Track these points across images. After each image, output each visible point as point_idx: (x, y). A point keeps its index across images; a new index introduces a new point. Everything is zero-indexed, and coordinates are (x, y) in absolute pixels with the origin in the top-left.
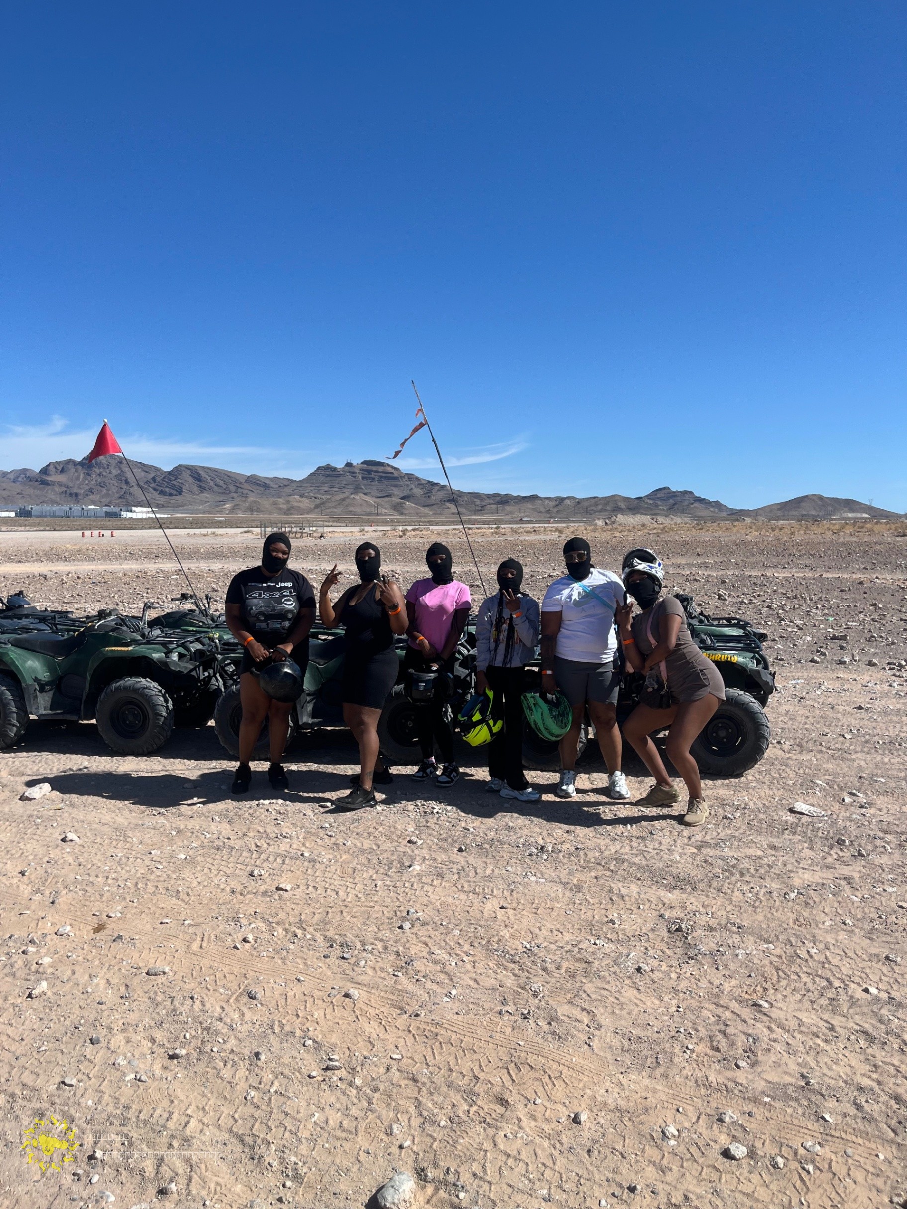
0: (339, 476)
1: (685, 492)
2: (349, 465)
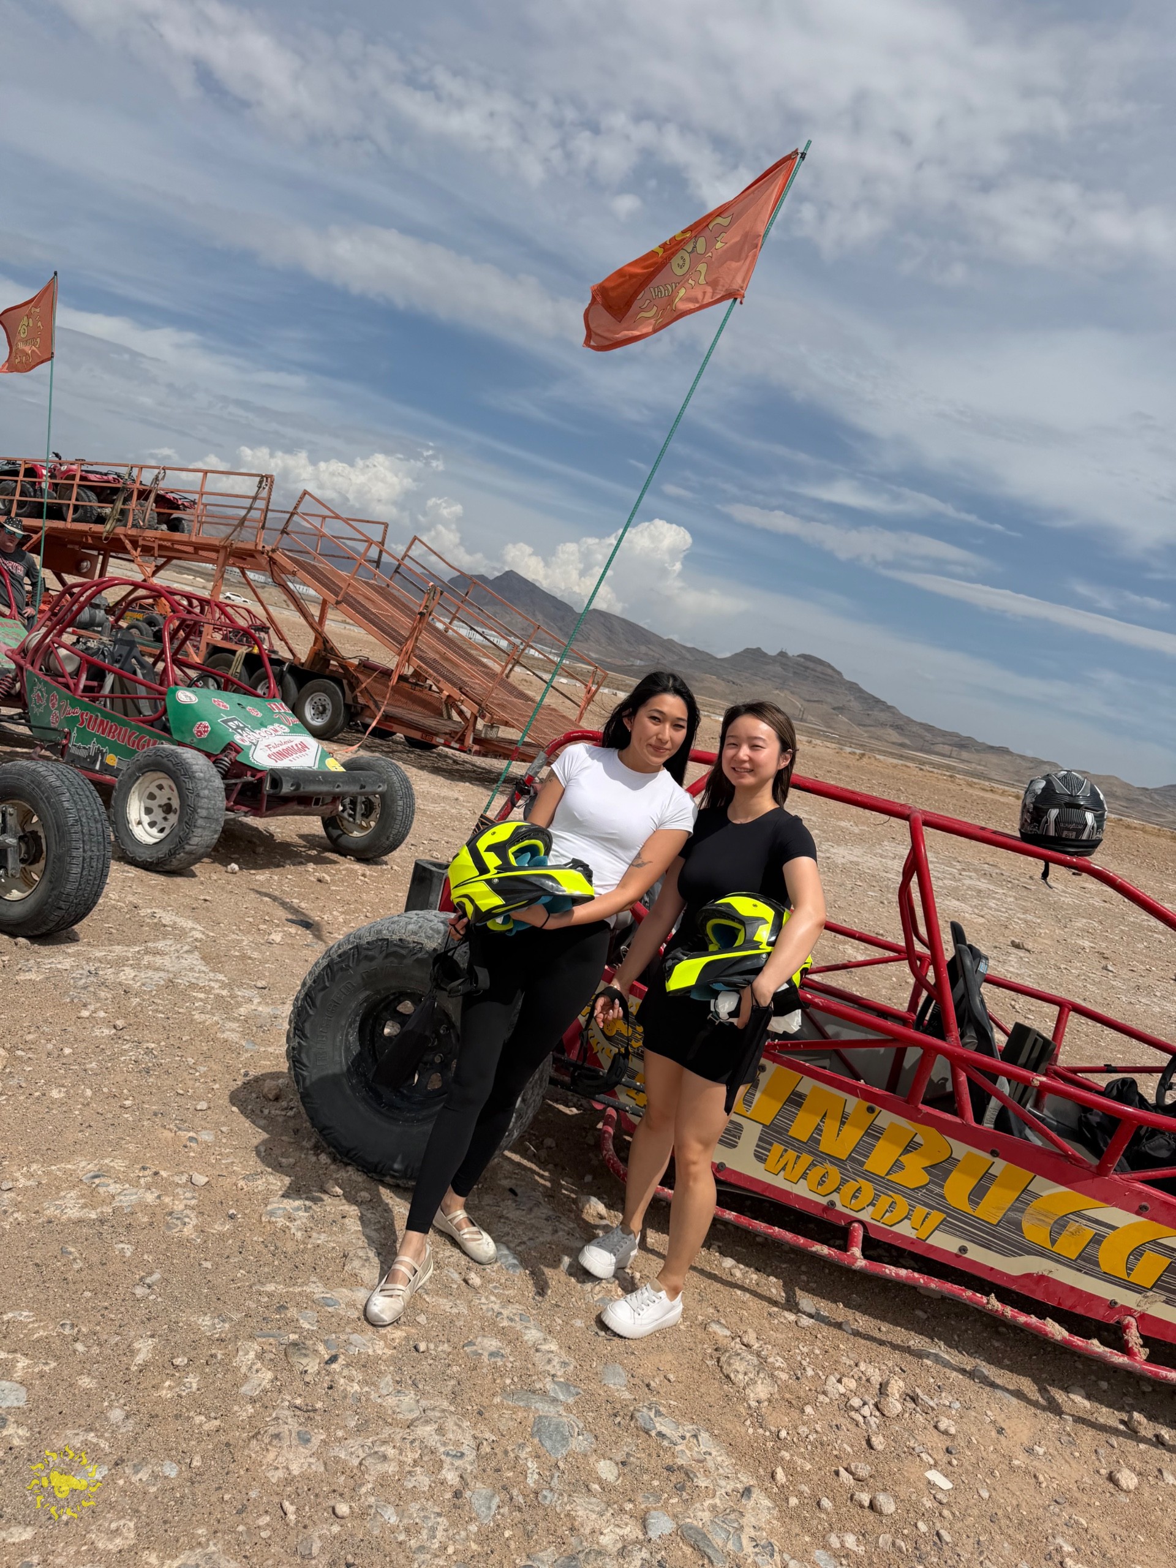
2: (783, 654)
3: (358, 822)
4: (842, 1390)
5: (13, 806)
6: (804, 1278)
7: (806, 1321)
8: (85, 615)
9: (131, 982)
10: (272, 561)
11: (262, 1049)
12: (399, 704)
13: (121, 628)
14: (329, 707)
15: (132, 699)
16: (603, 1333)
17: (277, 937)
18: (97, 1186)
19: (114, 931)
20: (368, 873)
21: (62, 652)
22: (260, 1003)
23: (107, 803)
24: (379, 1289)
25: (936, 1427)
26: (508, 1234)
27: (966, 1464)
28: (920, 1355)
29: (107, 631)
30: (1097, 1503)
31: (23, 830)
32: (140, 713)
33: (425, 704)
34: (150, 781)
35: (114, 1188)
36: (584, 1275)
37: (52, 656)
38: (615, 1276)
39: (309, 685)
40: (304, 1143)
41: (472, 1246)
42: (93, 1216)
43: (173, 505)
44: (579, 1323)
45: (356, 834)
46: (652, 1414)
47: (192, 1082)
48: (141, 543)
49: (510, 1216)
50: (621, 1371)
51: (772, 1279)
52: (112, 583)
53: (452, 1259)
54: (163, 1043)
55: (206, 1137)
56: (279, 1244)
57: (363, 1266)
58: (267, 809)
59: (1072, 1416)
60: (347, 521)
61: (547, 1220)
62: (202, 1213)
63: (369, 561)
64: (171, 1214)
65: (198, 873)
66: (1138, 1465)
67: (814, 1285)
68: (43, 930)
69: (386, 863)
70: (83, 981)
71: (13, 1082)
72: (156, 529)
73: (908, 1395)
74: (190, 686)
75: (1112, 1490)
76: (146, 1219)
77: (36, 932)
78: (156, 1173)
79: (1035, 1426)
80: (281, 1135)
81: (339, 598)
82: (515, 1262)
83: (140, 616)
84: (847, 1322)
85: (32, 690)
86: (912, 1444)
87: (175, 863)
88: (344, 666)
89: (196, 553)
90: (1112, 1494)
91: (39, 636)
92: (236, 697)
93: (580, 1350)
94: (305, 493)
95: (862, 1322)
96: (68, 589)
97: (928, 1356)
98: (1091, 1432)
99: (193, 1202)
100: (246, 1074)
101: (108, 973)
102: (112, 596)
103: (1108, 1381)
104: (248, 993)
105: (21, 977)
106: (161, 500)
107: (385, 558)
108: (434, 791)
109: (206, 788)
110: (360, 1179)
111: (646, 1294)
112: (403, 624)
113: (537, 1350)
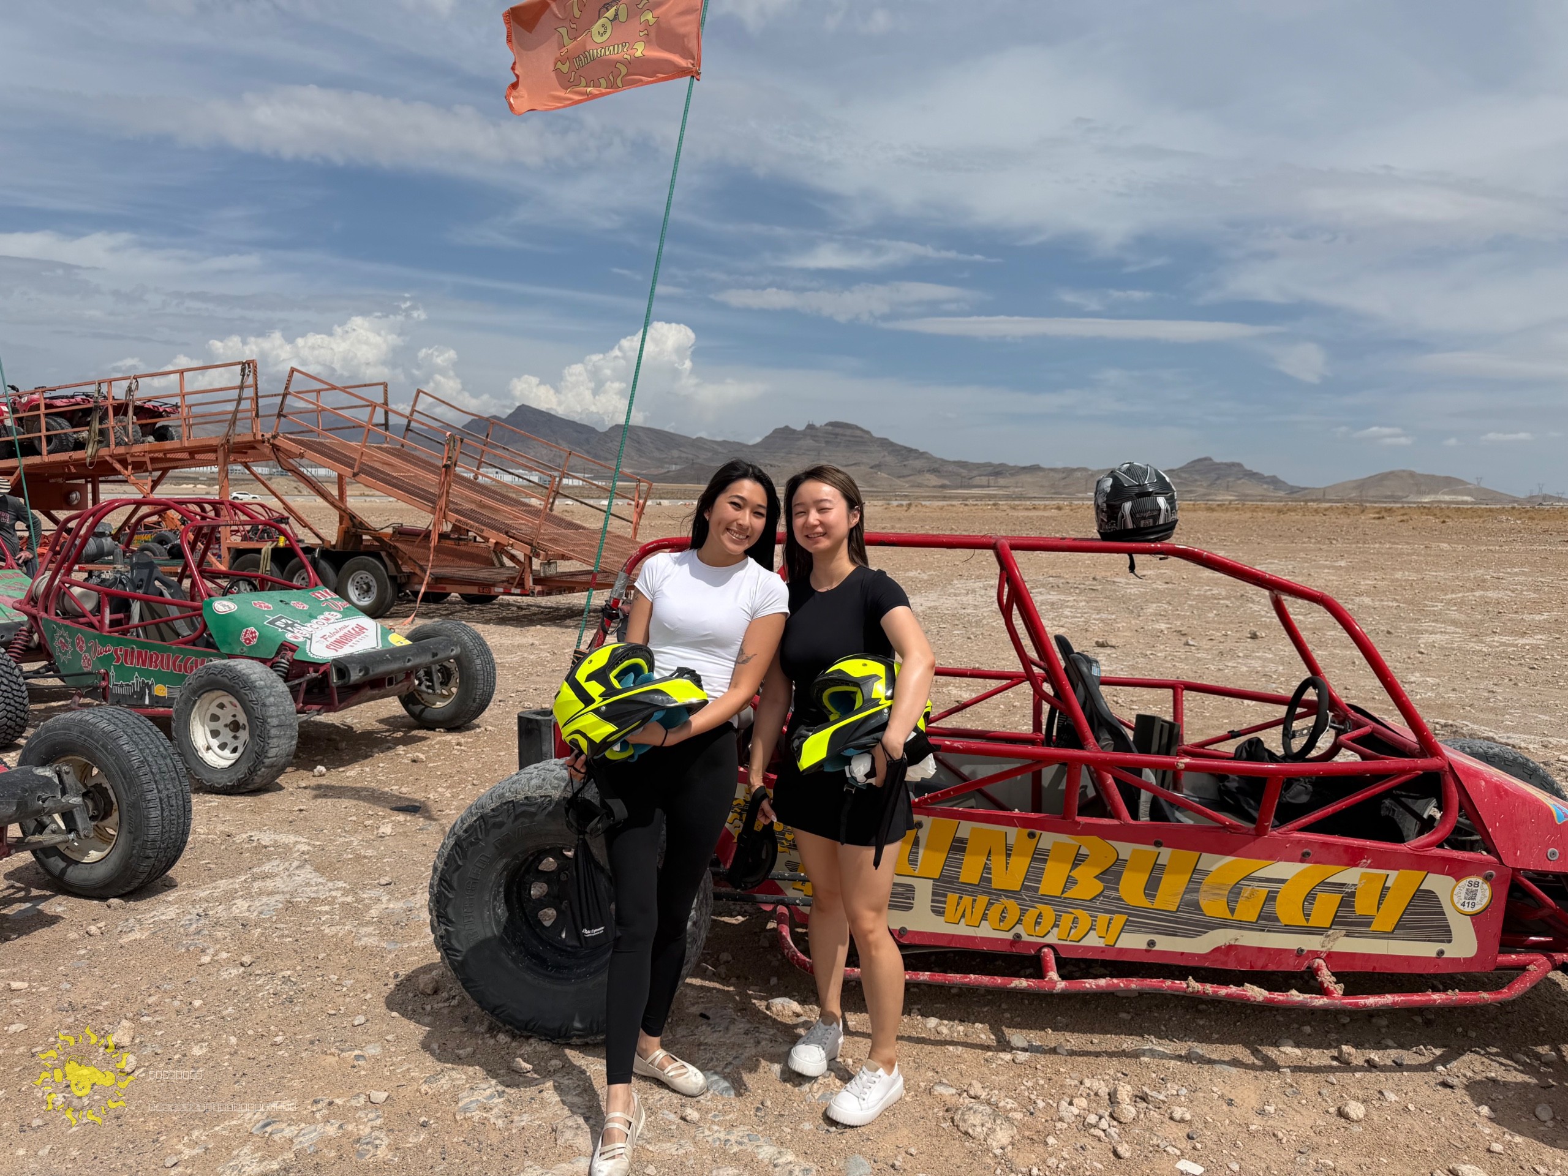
0: (799, 439)
1: (1233, 465)
2: (811, 427)
3: (438, 691)
4: (1076, 1111)
5: (67, 763)
6: (1007, 1015)
7: (1022, 1056)
8: (92, 546)
9: (247, 914)
10: (276, 448)
11: (406, 946)
12: (446, 563)
13: (133, 552)
14: (374, 583)
15: (166, 622)
16: (834, 1129)
17: (387, 829)
18: (271, 1134)
19: (213, 866)
20: (462, 741)
21: (76, 591)
22: (389, 900)
23: (170, 737)
24: (597, 1154)
25: (1171, 1118)
26: (712, 1059)
27: (1209, 1144)
28: (1136, 1055)
29: (120, 558)
30: (1336, 1141)
31: (85, 786)
32: (178, 635)
33: (473, 557)
34: (209, 703)
35: (289, 1132)
37: (66, 598)
38: (830, 1069)
39: (346, 566)
40: (477, 1028)
41: (680, 1082)
42: (275, 1166)
43: (155, 413)
44: (807, 1126)
45: (439, 704)
47: (341, 999)
48: (130, 460)
49: (709, 1040)
50: (863, 1160)
51: (978, 1025)
52: (112, 507)
53: (663, 1101)
54: (299, 968)
55: (373, 1050)
56: (481, 1138)
57: (576, 1135)
58: (340, 702)
59: (1289, 1067)
60: (344, 389)
61: (746, 1033)
62: (392, 1130)
63: (377, 425)
64: (358, 1140)
65: (285, 786)
66: (1360, 1094)
67: (1018, 1019)
68: (136, 884)
69: (478, 726)
70: (194, 926)
71: (148, 1051)
72: (143, 442)
73: (1136, 1096)
74: (224, 594)
75: (1345, 1125)
76: (333, 1154)
77: (128, 889)
78: (331, 1104)
79: (1259, 1088)
80: (451, 1026)
81: (356, 470)
82: (726, 1084)
83: (148, 537)
84: (1060, 1045)
85: (53, 638)
86: (1155, 1141)
87: (258, 781)
88: (377, 537)
89: (192, 458)
90: (1346, 1129)
91: (46, 580)
92: (277, 595)
93: (816, 1153)
94: (293, 370)
95: (1074, 1040)
96: (63, 527)
97: (1144, 1053)
98: (1310, 1076)
99: (379, 1122)
100: (396, 976)
101: (220, 911)
102: (114, 520)
103: (1309, 1024)
104: (374, 893)
105: (124, 940)
106: (140, 411)
107: (393, 419)
108: (507, 642)
109: (270, 695)
110: (546, 1049)
111: (865, 1078)
112: (430, 481)
113: (775, 1166)
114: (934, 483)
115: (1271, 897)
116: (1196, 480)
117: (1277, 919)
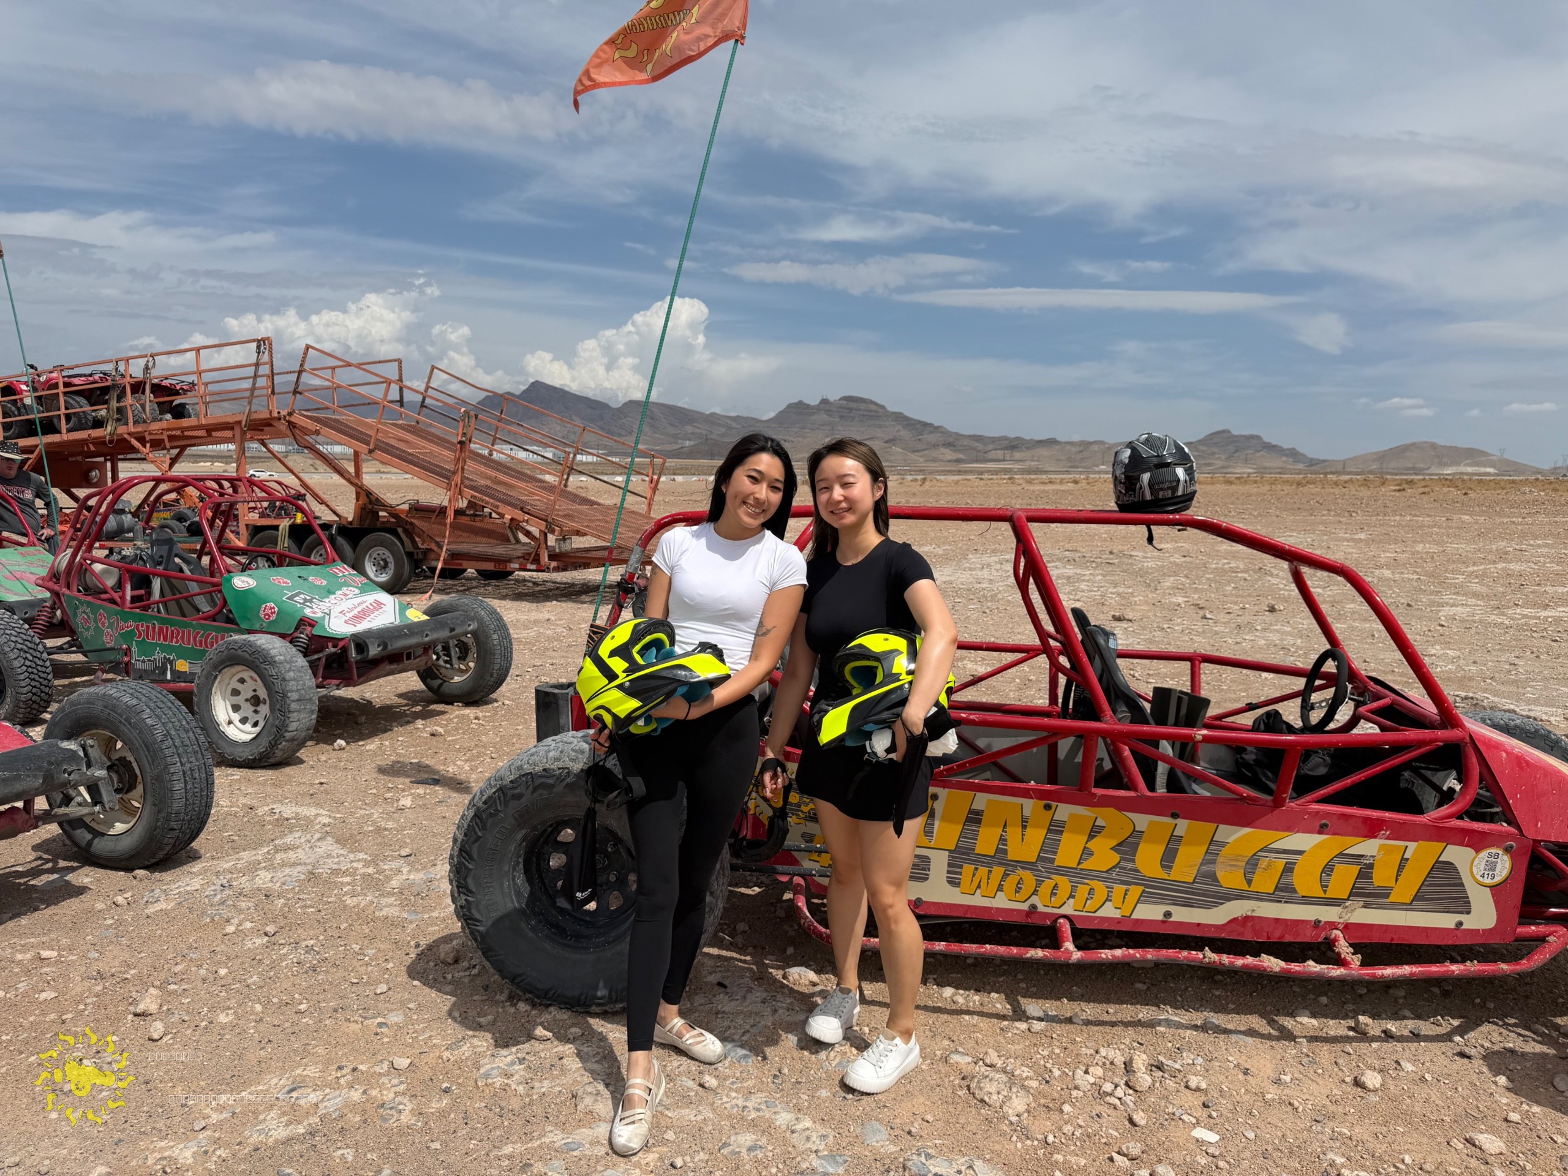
0: (813, 414)
1: (1252, 437)
2: (824, 401)
3: (456, 666)
4: (1092, 1080)
5: (92, 737)
6: (1023, 985)
7: (1038, 1026)
8: (112, 523)
9: (270, 885)
10: (292, 425)
11: (426, 916)
12: (461, 539)
13: (152, 528)
14: (391, 560)
15: (186, 598)
16: (850, 1096)
17: (407, 802)
18: (297, 1098)
19: (236, 838)
20: (480, 715)
21: (98, 567)
22: (410, 871)
23: (192, 711)
24: (618, 1119)
25: (1187, 1087)
26: (730, 1027)
27: (1225, 1112)
28: (1151, 1024)
29: (140, 534)
30: (1352, 1110)
31: (110, 759)
32: (198, 611)
33: (489, 534)
34: (230, 678)
35: (313, 1097)
36: (817, 1045)
37: (88, 574)
38: (846, 1038)
39: (362, 542)
40: (498, 997)
41: (698, 1050)
42: (301, 1130)
43: (172, 391)
44: (824, 1093)
45: (457, 679)
46: (923, 1159)
47: (364, 968)
48: (148, 438)
49: (726, 1009)
50: (879, 1127)
51: (994, 995)
52: (131, 484)
53: (682, 1068)
54: (321, 937)
55: (396, 1018)
56: (503, 1104)
57: (596, 1100)
58: (359, 677)
59: (1305, 1037)
60: (359, 366)
61: (763, 1002)
62: (415, 1096)
63: (392, 402)
64: (382, 1105)
65: (304, 758)
66: (1377, 1063)
67: (1034, 989)
68: (160, 855)
69: (496, 701)
70: (219, 896)
71: (175, 1018)
72: (161, 420)
73: (1152, 1065)
74: (243, 570)
75: (1361, 1094)
76: (358, 1118)
77: (153, 861)
78: (355, 1070)
79: (1275, 1058)
80: (472, 995)
81: (372, 446)
82: (742, 1052)
83: (167, 515)
84: (1076, 1014)
85: (75, 615)
86: (1170, 1110)
87: (279, 754)
88: (394, 513)
89: (210, 435)
90: (1362, 1098)
91: (68, 556)
92: (295, 570)
93: (833, 1119)
94: (308, 347)
95: (1089, 1010)
96: (83, 504)
97: (1159, 1023)
98: (1326, 1047)
99: (402, 1087)
100: (417, 946)
101: (244, 882)
102: (134, 497)
103: (1326, 995)
104: (395, 865)
105: (150, 910)
106: (157, 389)
107: (408, 396)
108: (523, 617)
109: (290, 670)
110: (566, 1017)
111: (882, 1046)
112: (446, 457)
113: (793, 1132)
114: (949, 458)
115: (1289, 869)
116: (1214, 453)
117: (1294, 891)
